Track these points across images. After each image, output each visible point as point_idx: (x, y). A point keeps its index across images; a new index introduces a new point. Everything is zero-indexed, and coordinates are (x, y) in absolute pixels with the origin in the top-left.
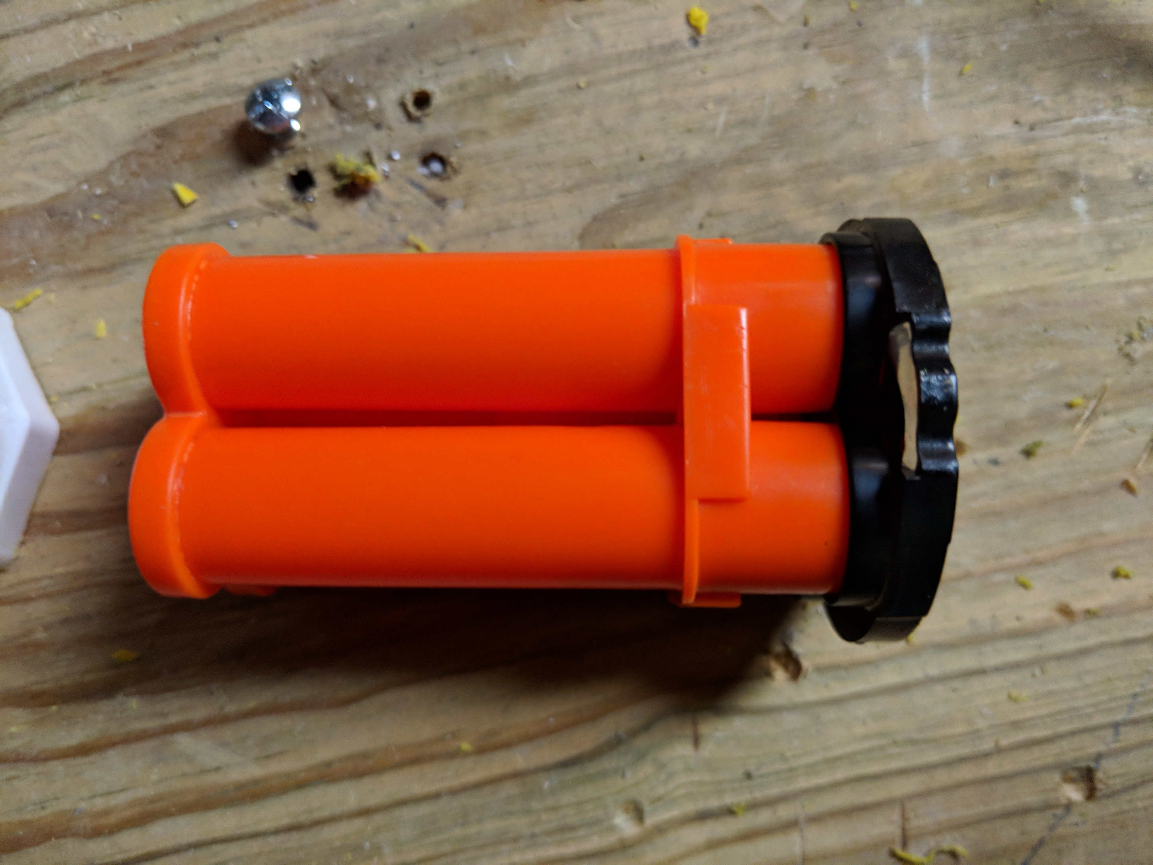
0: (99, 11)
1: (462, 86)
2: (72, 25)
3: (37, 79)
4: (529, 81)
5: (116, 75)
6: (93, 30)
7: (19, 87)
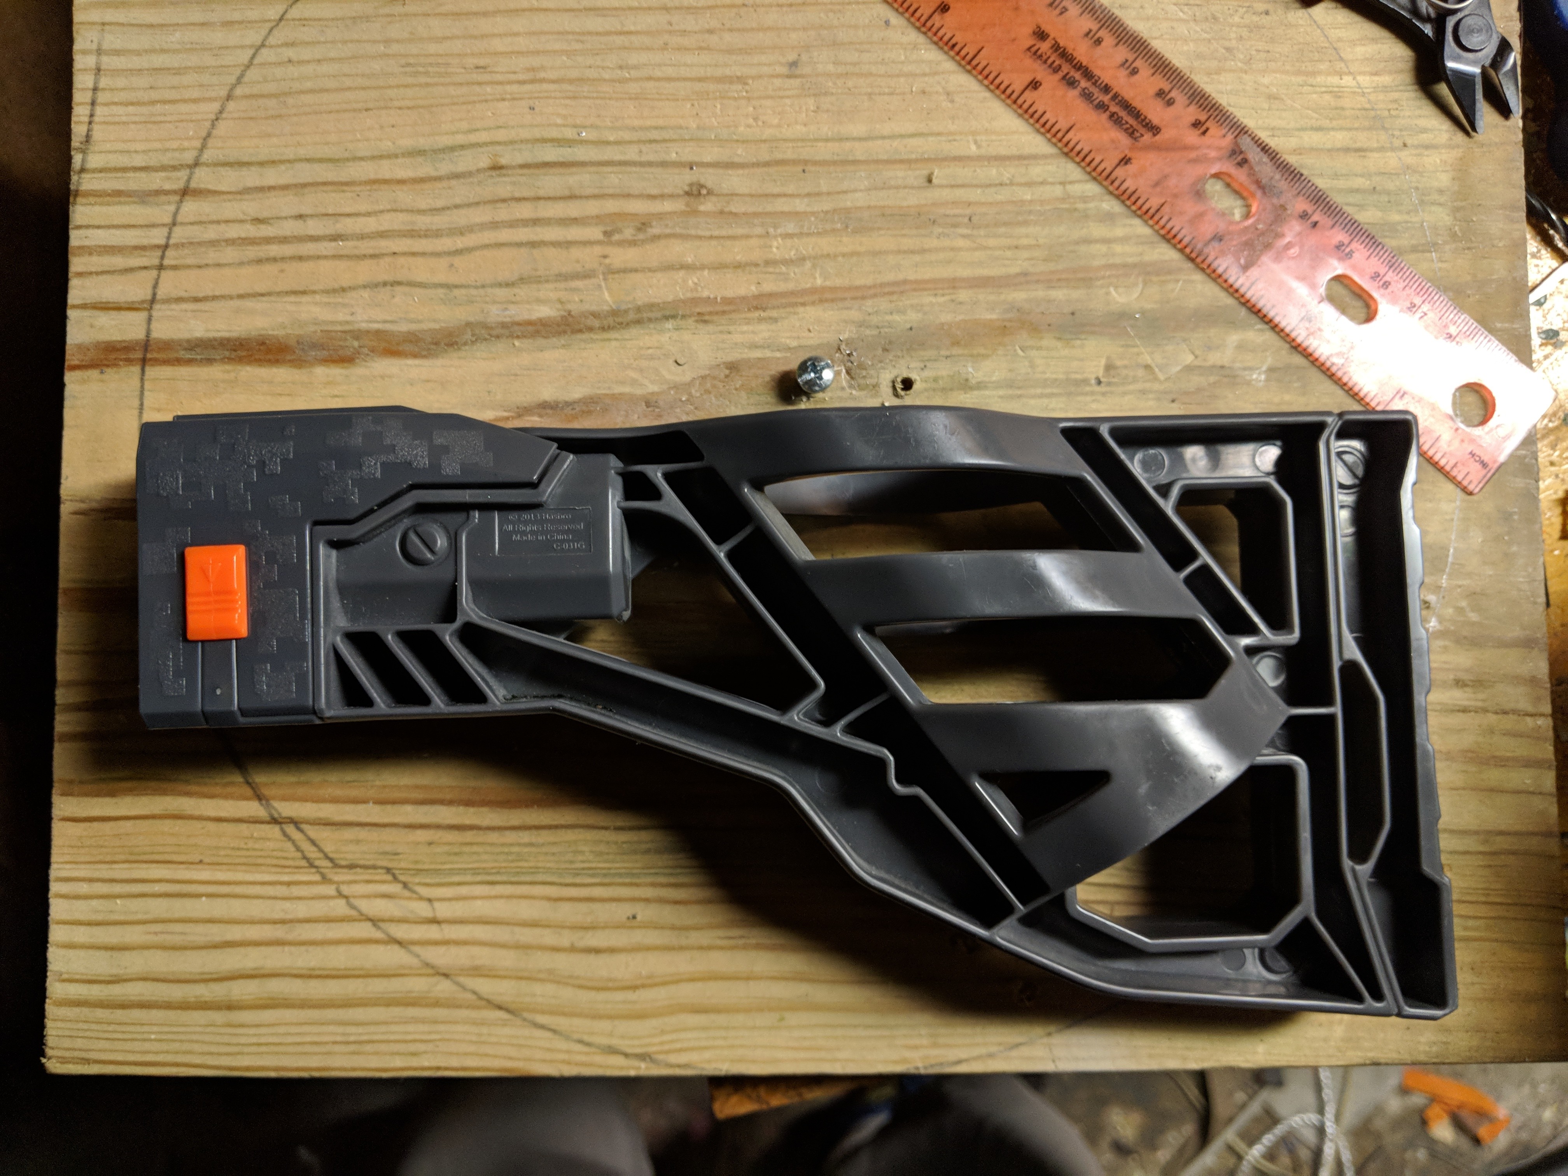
0: (703, 267)
1: (936, 380)
2: (682, 273)
3: (651, 306)
4: (980, 386)
5: (707, 318)
6: (696, 280)
7: (639, 309)
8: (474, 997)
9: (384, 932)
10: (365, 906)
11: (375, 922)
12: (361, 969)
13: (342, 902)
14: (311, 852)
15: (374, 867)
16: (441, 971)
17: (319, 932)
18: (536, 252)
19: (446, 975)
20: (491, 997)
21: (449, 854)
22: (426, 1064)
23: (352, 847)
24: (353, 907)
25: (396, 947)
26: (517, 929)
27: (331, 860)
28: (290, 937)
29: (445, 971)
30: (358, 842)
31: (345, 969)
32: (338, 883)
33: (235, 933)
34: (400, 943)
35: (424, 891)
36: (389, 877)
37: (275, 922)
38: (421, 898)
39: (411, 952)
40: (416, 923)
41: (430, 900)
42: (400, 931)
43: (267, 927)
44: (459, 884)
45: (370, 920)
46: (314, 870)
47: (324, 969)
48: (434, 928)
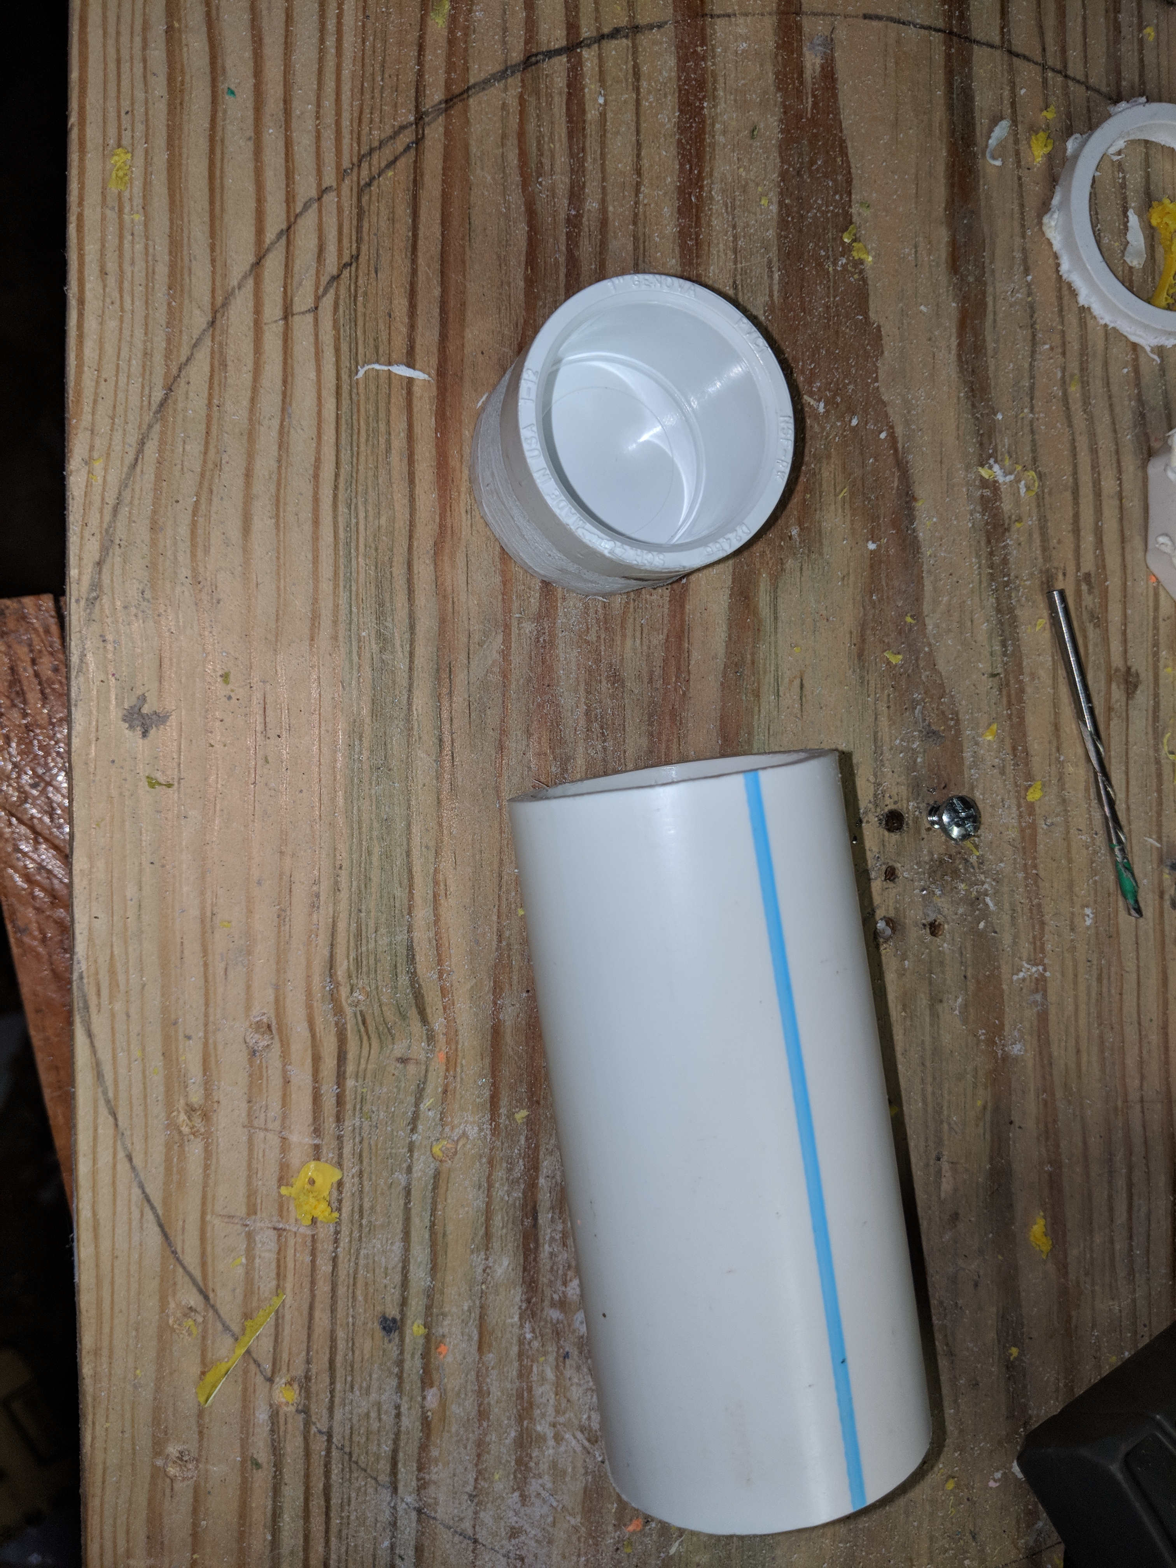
1: (941, 964)
3: (1015, 626)
4: (935, 1017)
7: (1012, 611)
8: (183, 359)
9: (273, 244)
10: (308, 222)
11: (288, 231)
12: (223, 210)
13: (314, 193)
14: (379, 160)
15: (359, 240)
16: (218, 315)
17: (274, 159)
18: (1068, 495)
19: (212, 323)
20: (182, 382)
21: (376, 340)
22: (88, 286)
23: (384, 213)
24: (306, 207)
25: (252, 259)
26: (276, 423)
27: (369, 184)
28: (267, 119)
29: (218, 323)
30: (392, 220)
31: (222, 187)
32: (338, 190)
33: (273, 50)
34: (258, 263)
35: (327, 302)
36: (346, 259)
37: (287, 101)
38: (318, 299)
39: (245, 277)
40: (285, 287)
41: (316, 308)
42: (273, 265)
43: (279, 91)
44: (337, 350)
45: (289, 228)
46: (355, 160)
47: (222, 159)
48: (278, 312)
